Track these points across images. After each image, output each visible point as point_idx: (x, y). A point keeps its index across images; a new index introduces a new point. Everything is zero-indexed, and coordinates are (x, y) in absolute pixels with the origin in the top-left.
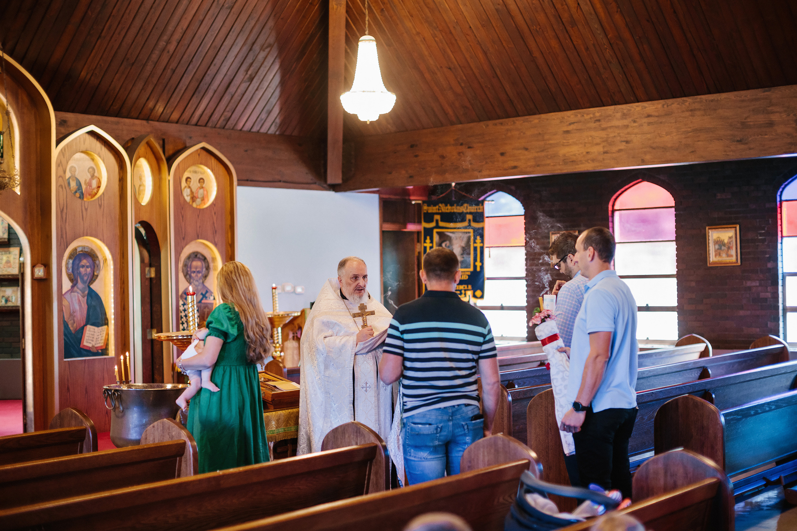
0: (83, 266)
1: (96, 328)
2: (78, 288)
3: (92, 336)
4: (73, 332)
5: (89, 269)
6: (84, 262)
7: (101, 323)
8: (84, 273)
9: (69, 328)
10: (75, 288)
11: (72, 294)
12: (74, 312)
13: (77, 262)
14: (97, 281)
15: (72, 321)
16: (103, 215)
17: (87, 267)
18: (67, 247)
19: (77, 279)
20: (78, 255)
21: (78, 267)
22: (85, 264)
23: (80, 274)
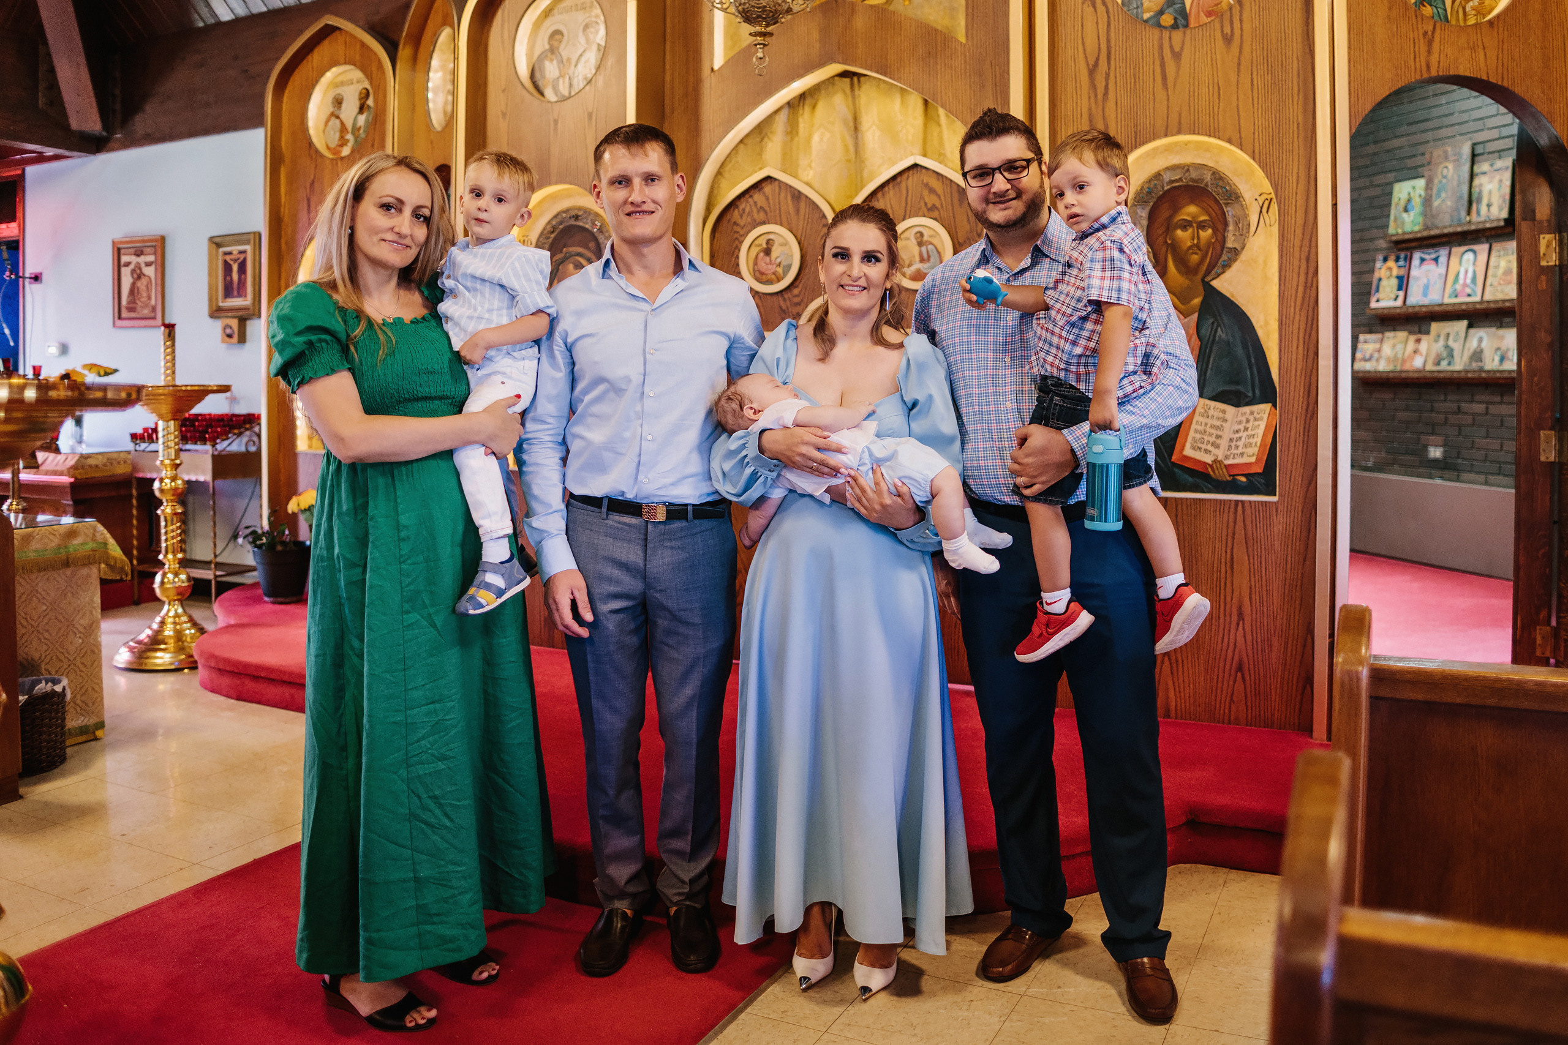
0: (1185, 225)
1: (1230, 410)
3: (1214, 432)
5: (1210, 231)
6: (1191, 211)
7: (1250, 394)
8: (1189, 244)
13: (1164, 213)
14: (1236, 266)
16: (1239, 64)
17: (1202, 226)
19: (1166, 259)
20: (1166, 193)
21: (1169, 228)
22: (1194, 217)
23: (1174, 248)
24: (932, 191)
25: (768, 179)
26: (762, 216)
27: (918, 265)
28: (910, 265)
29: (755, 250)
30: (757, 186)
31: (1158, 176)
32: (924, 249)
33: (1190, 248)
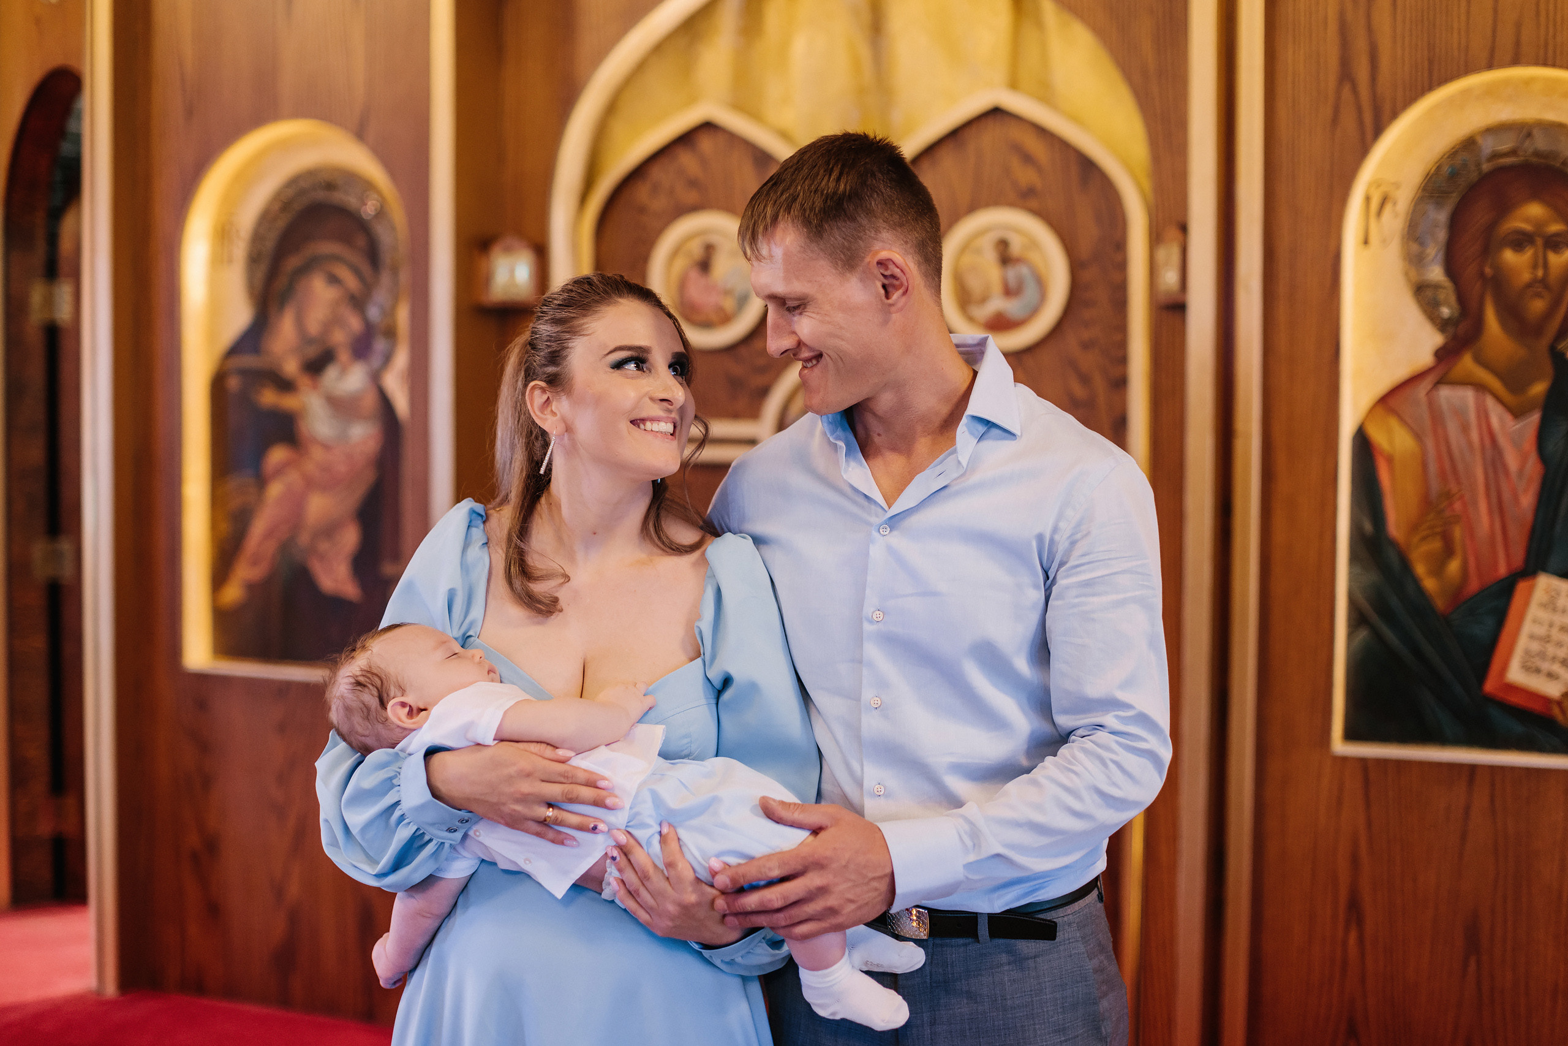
0: (1520, 241)
2: (1479, 360)
4: (1440, 604)
6: (1532, 212)
8: (1526, 276)
9: (1416, 582)
10: (1467, 363)
11: (1445, 393)
12: (1448, 496)
13: (1480, 215)
15: (1436, 545)
18: (1378, 131)
20: (1485, 178)
21: (1489, 247)
22: (1539, 225)
23: (1498, 283)
24: (1028, 159)
25: (708, 126)
26: (691, 197)
27: (997, 304)
28: (984, 300)
29: (680, 264)
30: (686, 139)
31: (1469, 144)
32: (1012, 273)
33: (1529, 285)
